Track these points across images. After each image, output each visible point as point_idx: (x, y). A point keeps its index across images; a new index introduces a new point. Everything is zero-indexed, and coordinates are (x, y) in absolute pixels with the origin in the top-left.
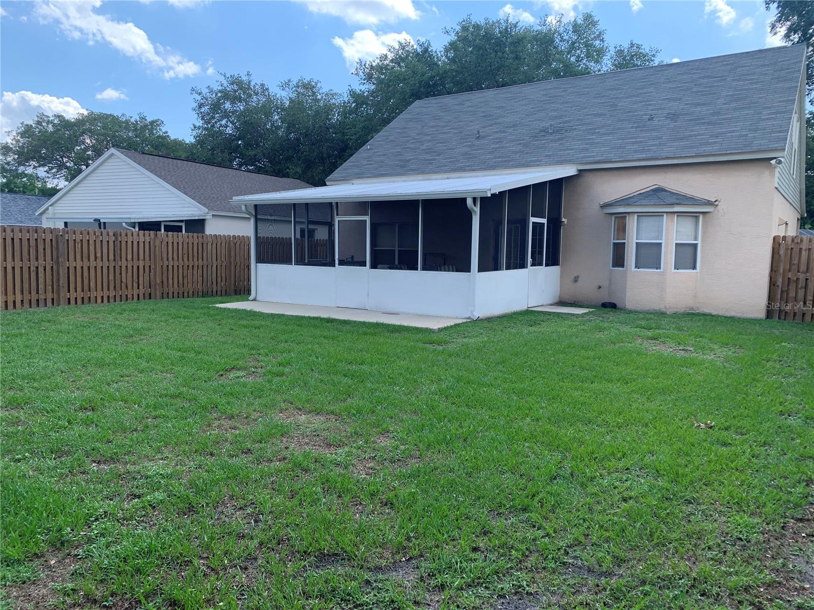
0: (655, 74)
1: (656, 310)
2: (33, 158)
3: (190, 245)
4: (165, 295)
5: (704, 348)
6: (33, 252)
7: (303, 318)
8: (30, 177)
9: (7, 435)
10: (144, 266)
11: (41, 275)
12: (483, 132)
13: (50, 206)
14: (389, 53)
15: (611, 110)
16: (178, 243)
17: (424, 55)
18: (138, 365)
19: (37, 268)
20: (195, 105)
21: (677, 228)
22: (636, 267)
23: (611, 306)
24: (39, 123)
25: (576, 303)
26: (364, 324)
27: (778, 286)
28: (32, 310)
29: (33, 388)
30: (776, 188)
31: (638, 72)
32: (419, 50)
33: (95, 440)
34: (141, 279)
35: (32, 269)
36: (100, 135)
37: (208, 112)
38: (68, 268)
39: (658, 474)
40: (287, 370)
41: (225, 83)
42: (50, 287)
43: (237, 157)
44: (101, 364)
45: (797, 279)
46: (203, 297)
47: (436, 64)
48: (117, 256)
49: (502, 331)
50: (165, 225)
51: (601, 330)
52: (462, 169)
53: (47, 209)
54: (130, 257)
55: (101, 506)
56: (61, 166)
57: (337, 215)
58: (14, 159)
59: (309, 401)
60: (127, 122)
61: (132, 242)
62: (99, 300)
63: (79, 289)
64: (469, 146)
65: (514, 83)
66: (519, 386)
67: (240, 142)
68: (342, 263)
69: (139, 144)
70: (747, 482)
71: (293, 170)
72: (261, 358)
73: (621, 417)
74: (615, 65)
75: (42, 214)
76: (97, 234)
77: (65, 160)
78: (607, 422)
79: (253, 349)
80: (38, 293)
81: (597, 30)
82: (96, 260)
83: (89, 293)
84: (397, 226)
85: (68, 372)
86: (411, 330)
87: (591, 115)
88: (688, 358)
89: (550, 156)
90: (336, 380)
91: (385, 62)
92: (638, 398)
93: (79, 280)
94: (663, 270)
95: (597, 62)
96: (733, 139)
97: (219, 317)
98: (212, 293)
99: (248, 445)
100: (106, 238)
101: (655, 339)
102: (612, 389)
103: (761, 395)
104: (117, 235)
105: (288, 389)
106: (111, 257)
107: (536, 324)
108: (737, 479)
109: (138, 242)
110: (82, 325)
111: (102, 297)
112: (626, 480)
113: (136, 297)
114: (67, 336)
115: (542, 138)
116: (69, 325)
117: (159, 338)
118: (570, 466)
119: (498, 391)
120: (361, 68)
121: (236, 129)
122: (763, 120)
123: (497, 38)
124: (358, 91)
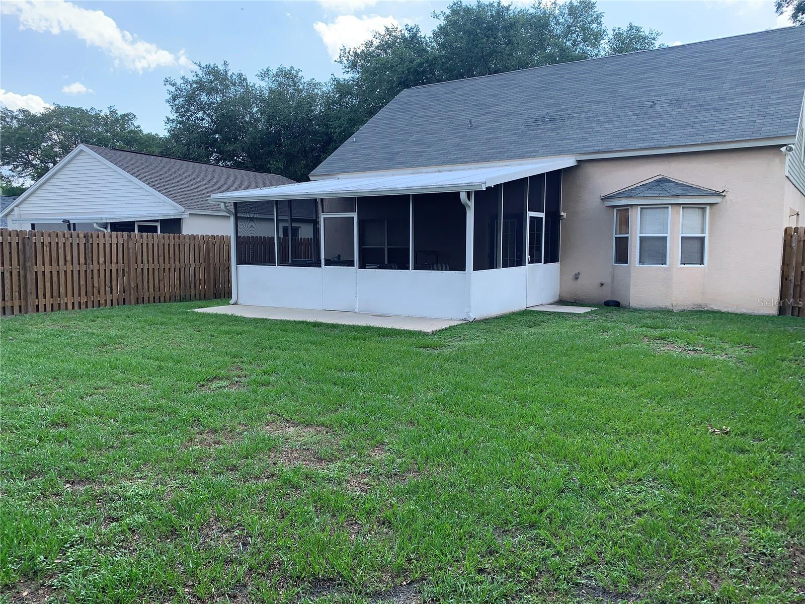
0: (656, 58)
1: (661, 308)
3: (166, 247)
4: (140, 300)
5: (715, 347)
7: (288, 322)
10: (117, 270)
11: (7, 280)
12: (475, 122)
13: (16, 207)
14: (374, 39)
15: (611, 97)
16: (153, 244)
17: (413, 40)
18: (113, 376)
19: (3, 273)
20: (169, 96)
21: (683, 220)
22: (640, 263)
23: (614, 305)
24: (3, 118)
25: (577, 302)
26: (353, 327)
27: (791, 280)
30: (787, 177)
31: (638, 56)
32: (407, 35)
33: (69, 458)
34: (114, 283)
36: (68, 130)
37: (182, 104)
38: (36, 272)
39: (673, 484)
40: (272, 379)
41: (200, 73)
42: (17, 294)
43: (215, 152)
44: (73, 376)
46: (180, 301)
47: (425, 50)
48: (89, 257)
49: (500, 332)
50: (138, 225)
51: (605, 330)
52: (454, 162)
53: (12, 210)
54: (102, 260)
55: (76, 531)
56: (27, 164)
57: (323, 212)
59: (297, 412)
60: (96, 116)
61: (104, 244)
62: (70, 306)
63: (48, 295)
64: (460, 137)
65: (507, 69)
66: (520, 392)
67: (217, 136)
68: (328, 263)
69: (110, 139)
70: (768, 491)
71: (274, 165)
72: (245, 366)
73: (631, 423)
74: (614, 49)
75: (7, 215)
76: (66, 236)
77: (31, 157)
78: (616, 430)
79: (235, 356)
80: (4, 300)
81: (595, 12)
82: (65, 264)
83: (59, 299)
84: (386, 223)
85: (38, 385)
86: (403, 334)
87: (589, 102)
88: (698, 359)
89: (547, 146)
90: (325, 388)
91: (371, 49)
92: (648, 403)
93: (48, 285)
94: (669, 265)
95: (594, 46)
96: (740, 125)
97: (198, 323)
98: (190, 296)
99: (233, 461)
100: (76, 241)
101: (662, 339)
102: (620, 394)
103: (777, 398)
104: (88, 237)
105: (275, 400)
106: (82, 260)
107: (535, 324)
108: (757, 489)
109: (111, 244)
110: (52, 333)
111: (73, 303)
112: (639, 492)
113: (109, 302)
114: (36, 346)
115: (539, 127)
116: (38, 334)
117: (135, 347)
118: (579, 477)
119: (499, 398)
120: (345, 55)
121: (212, 122)
122: (772, 105)
123: (489, 22)
124: (342, 80)
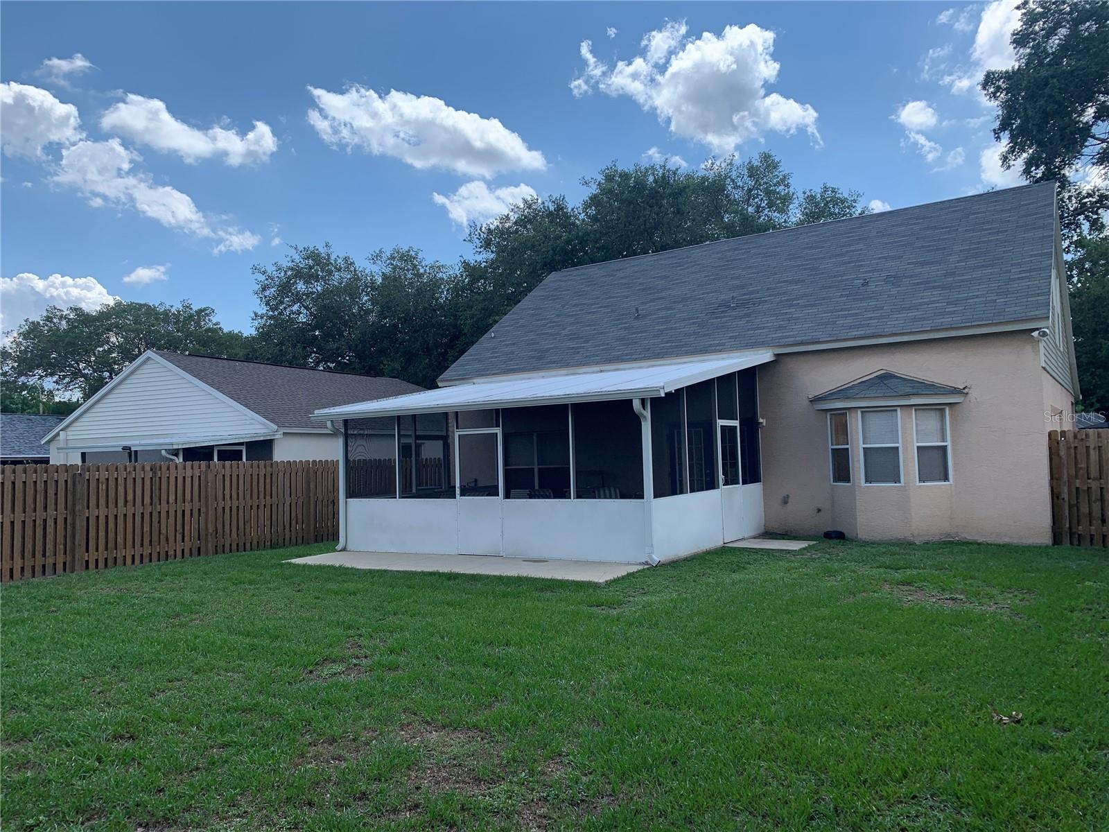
0: (863, 227)
1: (899, 540)
2: (38, 367)
3: (255, 478)
4: (220, 549)
5: (979, 594)
6: (40, 498)
7: (414, 574)
8: (32, 389)
9: (10, 788)
10: (192, 510)
11: (50, 530)
12: (643, 310)
13: (61, 430)
14: (511, 214)
15: (812, 275)
16: (238, 475)
17: (558, 214)
18: (192, 661)
19: (45, 521)
20: (257, 287)
21: (917, 424)
22: (867, 481)
23: (837, 536)
24: (49, 319)
25: (789, 534)
27: (1063, 499)
28: (36, 580)
29: (47, 706)
30: (1044, 368)
31: (840, 224)
32: (552, 208)
33: (139, 789)
34: (187, 528)
35: (37, 522)
36: (130, 330)
37: (274, 296)
38: (88, 518)
39: (960, 803)
40: (402, 660)
41: (297, 258)
42: (62, 547)
43: (314, 352)
44: (139, 664)
45: (1088, 488)
46: (271, 547)
47: (574, 224)
48: (156, 495)
49: (695, 581)
50: (218, 450)
51: (831, 573)
52: (620, 359)
53: (58, 434)
54: (172, 499)
56: (77, 374)
57: (457, 428)
58: (13, 367)
59: (440, 710)
60: (166, 313)
61: (176, 477)
62: (129, 561)
63: (101, 547)
64: (626, 328)
65: (677, 245)
66: (735, 669)
67: (317, 334)
70: (1090, 810)
71: (389, 365)
72: (364, 642)
73: (888, 711)
74: (807, 214)
75: (49, 442)
76: (128, 470)
77: (82, 365)
78: (869, 721)
79: (350, 627)
80: (44, 555)
81: (780, 172)
82: (125, 505)
83: (115, 551)
84: (535, 438)
85: (93, 677)
86: (568, 586)
87: (784, 282)
88: (960, 611)
89: (735, 337)
90: (473, 672)
91: (507, 225)
92: (905, 680)
93: (102, 534)
94: (905, 483)
95: (782, 211)
96: (977, 306)
97: (296, 580)
98: (284, 542)
99: (361, 786)
100: (140, 475)
101: (908, 584)
102: (866, 667)
103: (1076, 666)
104: (156, 469)
105: (408, 691)
106: (147, 500)
107: (739, 568)
108: (1075, 806)
109: (184, 477)
110: (108, 601)
111: (133, 556)
112: (917, 816)
113: (179, 553)
114: (88, 620)
115: (723, 315)
116: (89, 602)
117: (218, 617)
118: (831, 797)
119: (708, 679)
120: (476, 233)
121: (311, 316)
122: (1014, 280)
123: (652, 189)
124: (473, 262)
